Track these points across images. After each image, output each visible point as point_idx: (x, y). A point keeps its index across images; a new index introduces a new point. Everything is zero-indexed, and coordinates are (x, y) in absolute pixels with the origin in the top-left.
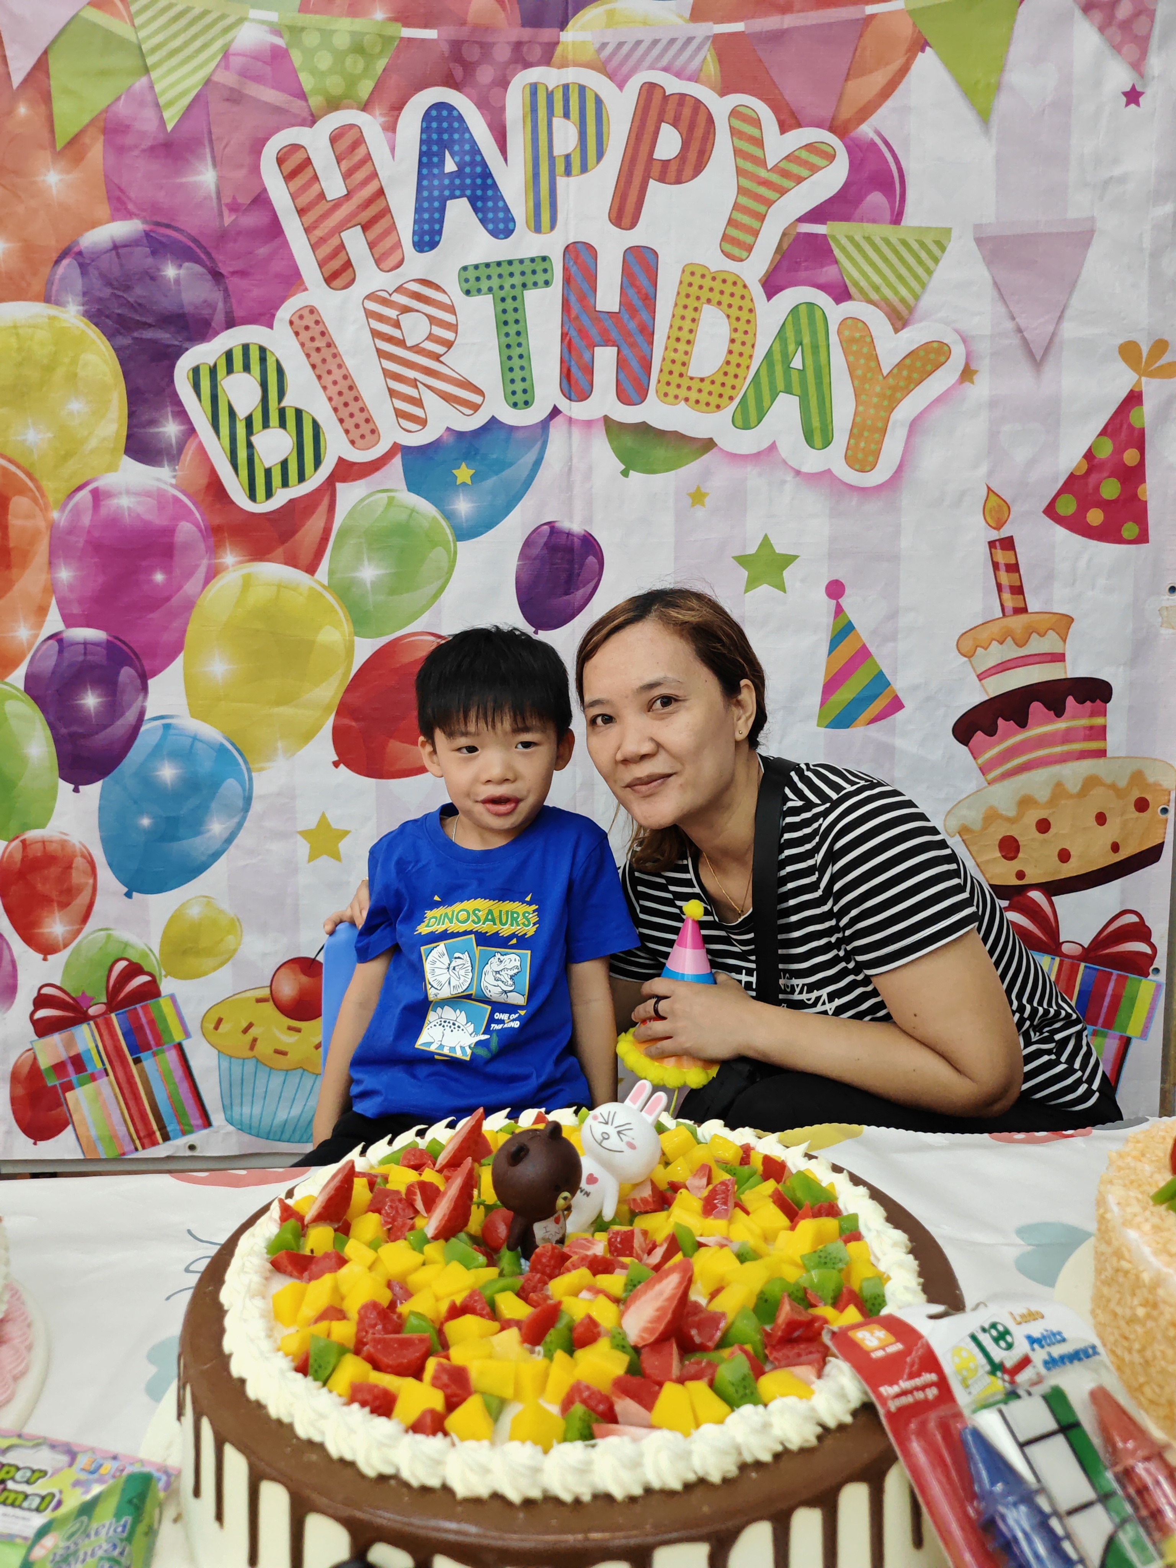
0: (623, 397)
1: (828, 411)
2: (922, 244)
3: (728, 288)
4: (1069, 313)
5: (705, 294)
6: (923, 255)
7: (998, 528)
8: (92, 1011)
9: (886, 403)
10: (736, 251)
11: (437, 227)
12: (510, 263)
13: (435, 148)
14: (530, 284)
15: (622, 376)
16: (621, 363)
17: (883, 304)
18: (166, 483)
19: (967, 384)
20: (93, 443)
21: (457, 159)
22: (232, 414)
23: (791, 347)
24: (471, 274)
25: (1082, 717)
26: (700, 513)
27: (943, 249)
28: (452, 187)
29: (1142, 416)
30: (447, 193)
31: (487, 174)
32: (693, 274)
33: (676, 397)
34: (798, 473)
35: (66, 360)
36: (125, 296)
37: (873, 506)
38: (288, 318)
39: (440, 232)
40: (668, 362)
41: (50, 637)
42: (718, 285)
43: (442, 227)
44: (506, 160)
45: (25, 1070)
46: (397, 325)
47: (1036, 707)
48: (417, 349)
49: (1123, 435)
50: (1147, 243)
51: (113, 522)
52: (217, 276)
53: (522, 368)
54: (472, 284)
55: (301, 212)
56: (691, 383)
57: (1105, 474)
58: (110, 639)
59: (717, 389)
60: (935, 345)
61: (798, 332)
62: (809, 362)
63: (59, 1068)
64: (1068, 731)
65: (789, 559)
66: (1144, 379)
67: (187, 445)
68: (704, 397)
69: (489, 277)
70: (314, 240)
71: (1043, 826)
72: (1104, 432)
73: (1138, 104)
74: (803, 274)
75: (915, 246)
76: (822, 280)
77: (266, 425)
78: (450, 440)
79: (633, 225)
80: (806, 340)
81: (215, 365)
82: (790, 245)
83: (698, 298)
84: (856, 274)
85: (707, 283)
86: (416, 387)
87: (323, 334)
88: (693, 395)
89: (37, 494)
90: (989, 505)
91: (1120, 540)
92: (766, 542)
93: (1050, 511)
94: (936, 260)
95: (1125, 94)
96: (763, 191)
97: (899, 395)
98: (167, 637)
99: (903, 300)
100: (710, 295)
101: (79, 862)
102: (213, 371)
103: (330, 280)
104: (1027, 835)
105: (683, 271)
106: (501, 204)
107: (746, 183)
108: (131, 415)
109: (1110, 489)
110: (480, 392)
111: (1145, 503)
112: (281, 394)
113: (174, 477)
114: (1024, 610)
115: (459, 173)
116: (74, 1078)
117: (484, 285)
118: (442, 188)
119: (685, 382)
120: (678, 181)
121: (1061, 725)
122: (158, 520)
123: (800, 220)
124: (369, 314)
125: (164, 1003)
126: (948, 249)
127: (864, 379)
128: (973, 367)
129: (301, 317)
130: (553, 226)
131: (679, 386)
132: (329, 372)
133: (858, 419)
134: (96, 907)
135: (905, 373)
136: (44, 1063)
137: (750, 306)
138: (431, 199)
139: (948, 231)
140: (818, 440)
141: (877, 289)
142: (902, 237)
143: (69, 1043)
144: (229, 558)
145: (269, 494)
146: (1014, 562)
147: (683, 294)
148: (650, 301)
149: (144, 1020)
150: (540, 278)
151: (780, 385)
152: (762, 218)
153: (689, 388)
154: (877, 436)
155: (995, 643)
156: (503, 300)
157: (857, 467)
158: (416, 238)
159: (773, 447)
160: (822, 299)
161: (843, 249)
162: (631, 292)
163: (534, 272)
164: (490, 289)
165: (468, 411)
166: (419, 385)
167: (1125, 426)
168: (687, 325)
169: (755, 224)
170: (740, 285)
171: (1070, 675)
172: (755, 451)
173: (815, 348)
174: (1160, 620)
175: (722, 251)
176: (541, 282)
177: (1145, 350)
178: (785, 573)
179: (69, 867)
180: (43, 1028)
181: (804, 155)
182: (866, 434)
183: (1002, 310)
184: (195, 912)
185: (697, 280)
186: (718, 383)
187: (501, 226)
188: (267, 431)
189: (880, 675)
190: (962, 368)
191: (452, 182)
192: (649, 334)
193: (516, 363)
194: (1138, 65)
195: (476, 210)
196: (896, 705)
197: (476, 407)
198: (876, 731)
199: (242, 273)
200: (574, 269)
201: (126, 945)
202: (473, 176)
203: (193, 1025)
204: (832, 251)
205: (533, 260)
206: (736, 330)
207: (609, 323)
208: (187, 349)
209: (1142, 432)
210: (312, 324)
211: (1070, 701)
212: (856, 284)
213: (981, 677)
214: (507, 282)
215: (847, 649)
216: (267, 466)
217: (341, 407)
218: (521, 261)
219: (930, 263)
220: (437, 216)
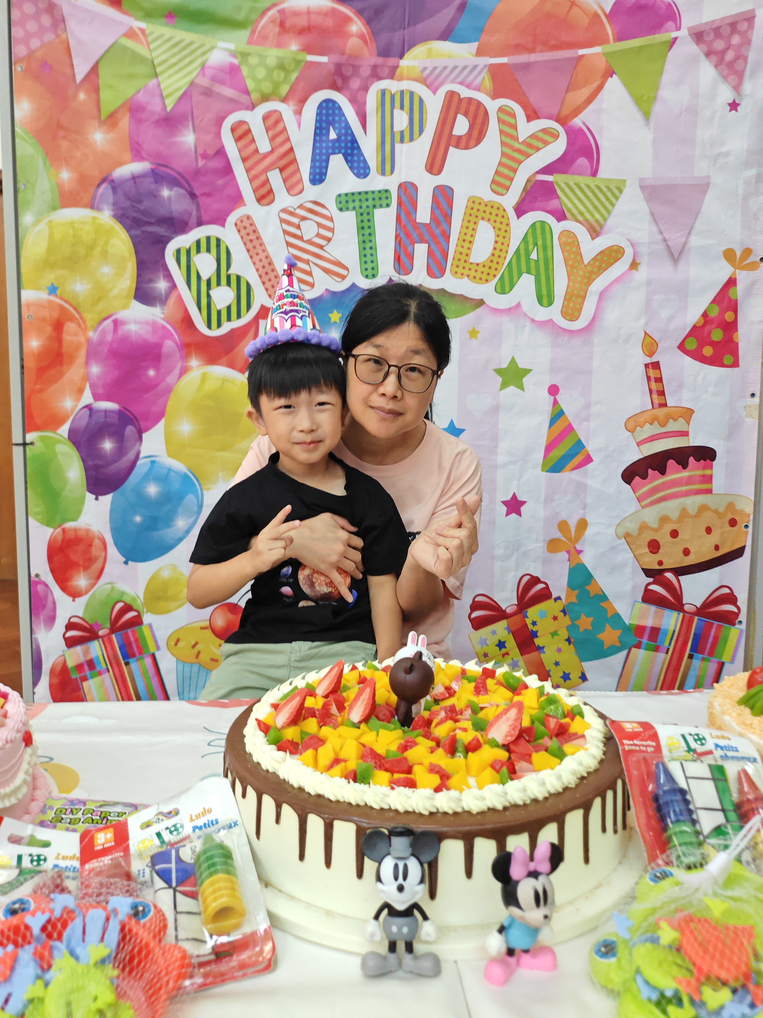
0: (430, 273)
1: (552, 285)
2: (609, 189)
3: (494, 212)
4: (693, 232)
5: (481, 214)
6: (609, 195)
7: (651, 355)
8: (101, 633)
9: (586, 281)
10: (499, 190)
11: (324, 171)
12: (366, 193)
13: (324, 125)
14: (377, 205)
15: (431, 261)
16: (430, 253)
17: (585, 223)
18: (157, 316)
19: (634, 271)
20: (115, 292)
21: (337, 131)
22: (199, 277)
23: (531, 247)
24: (343, 199)
25: (698, 469)
26: (474, 343)
27: (621, 191)
28: (333, 148)
29: (736, 293)
30: (330, 151)
31: (354, 141)
32: (474, 202)
33: (462, 274)
34: (533, 320)
35: (102, 243)
36: (138, 206)
37: (577, 341)
38: (234, 221)
39: (325, 174)
40: (458, 253)
41: (86, 407)
42: (488, 209)
43: (326, 171)
44: (365, 133)
45: (59, 668)
46: (298, 227)
47: (671, 463)
48: (310, 242)
49: (725, 303)
50: (740, 191)
51: (125, 340)
52: (193, 196)
53: (372, 255)
54: (344, 205)
55: (244, 160)
56: (471, 266)
57: (714, 326)
58: (122, 409)
59: (486, 270)
60: (616, 248)
61: (535, 238)
62: (541, 255)
63: (79, 667)
64: (690, 477)
65: (527, 372)
66: (737, 271)
67: (171, 295)
68: (478, 275)
69: (354, 201)
70: (251, 176)
71: (674, 534)
72: (714, 302)
73: (737, 110)
74: (538, 204)
75: (605, 190)
76: (549, 208)
77: (219, 284)
78: (327, 296)
79: (439, 172)
80: (540, 242)
81: (190, 248)
82: (531, 187)
83: (477, 217)
84: (570, 205)
85: (482, 208)
86: (309, 264)
87: (254, 231)
88: (472, 273)
89: (81, 321)
90: (646, 342)
91: (723, 365)
92: (513, 361)
93: (682, 347)
94: (617, 198)
95: (729, 104)
96: (516, 155)
97: (593, 276)
98: (155, 409)
99: (597, 221)
100: (484, 215)
101: (97, 542)
102: (188, 251)
103: (260, 200)
104: (664, 539)
105: (468, 200)
106: (362, 158)
107: (507, 151)
108: (139, 276)
109: (717, 335)
110: (347, 269)
111: (737, 343)
112: (228, 266)
113: (163, 313)
114: (665, 405)
115: (338, 140)
116: (88, 673)
117: (351, 205)
118: (327, 148)
119: (467, 266)
120: (467, 148)
121: (685, 474)
122: (152, 339)
123: (538, 172)
124: (282, 221)
125: (145, 629)
126: (624, 191)
127: (573, 267)
128: (638, 261)
129: (242, 221)
130: (392, 171)
131: (464, 268)
132: (257, 254)
133: (569, 290)
134: (106, 570)
135: (597, 263)
136: (71, 664)
137: (507, 222)
138: (321, 154)
139: (624, 181)
140: (545, 302)
141: (582, 214)
142: (597, 183)
143: (86, 652)
144: (194, 362)
145: (219, 325)
146: (659, 376)
147: (468, 214)
148: (448, 217)
149: (132, 639)
150: (384, 202)
151: (524, 268)
152: (515, 171)
153: (470, 269)
154: (580, 300)
155: (647, 424)
156: (362, 214)
157: (568, 318)
158: (312, 177)
159: (518, 305)
160: (550, 219)
161: (563, 190)
162: (437, 212)
163: (380, 199)
164: (354, 208)
165: (339, 280)
166: (310, 263)
167: (726, 298)
168: (470, 232)
169: (511, 174)
170: (501, 210)
171: (692, 444)
172: (508, 307)
173: (545, 247)
174: (745, 413)
175: (492, 190)
176: (384, 205)
177: (738, 254)
178: (524, 380)
179: (90, 545)
180: (71, 643)
181: (541, 135)
182: (574, 299)
183: (655, 228)
184: (166, 574)
185: (476, 206)
186: (487, 268)
187: (362, 171)
188: (219, 288)
189: (579, 442)
190: (631, 261)
191: (334, 145)
192: (447, 237)
193: (368, 252)
194: (737, 88)
195: (347, 161)
196: (588, 459)
197: (343, 277)
198: (576, 475)
199: (208, 195)
200: (404, 198)
201: (123, 593)
202: (346, 142)
203: (162, 643)
204: (555, 191)
205: (380, 192)
206: (498, 236)
207: (424, 230)
208: (173, 238)
209: (736, 301)
210: (248, 226)
211: (691, 459)
212: (570, 211)
213: (639, 444)
214: (364, 205)
215: (560, 426)
216: (219, 308)
217: (264, 275)
218: (373, 192)
219: (613, 200)
220: (324, 164)
